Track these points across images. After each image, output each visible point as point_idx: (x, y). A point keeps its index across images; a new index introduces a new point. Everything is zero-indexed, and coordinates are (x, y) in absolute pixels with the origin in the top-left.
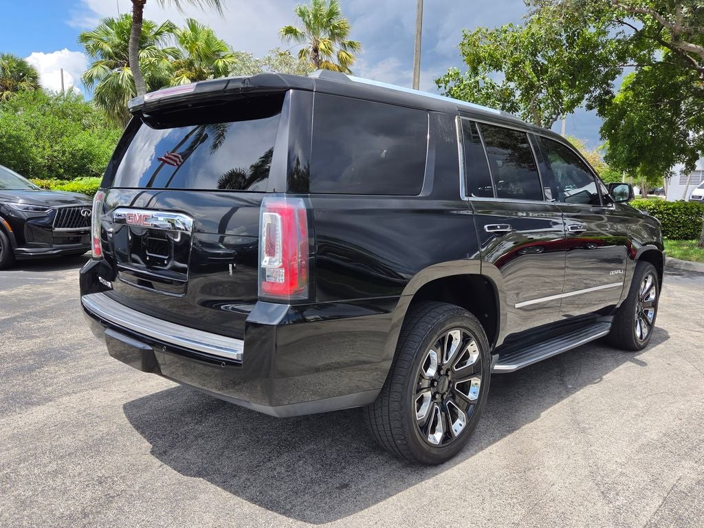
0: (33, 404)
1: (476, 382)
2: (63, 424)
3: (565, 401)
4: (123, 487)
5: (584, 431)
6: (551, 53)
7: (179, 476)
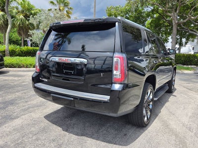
0: (13, 119)
1: (151, 103)
2: (29, 125)
3: (164, 107)
4: (62, 142)
5: (174, 114)
6: (130, 14)
7: (76, 136)
